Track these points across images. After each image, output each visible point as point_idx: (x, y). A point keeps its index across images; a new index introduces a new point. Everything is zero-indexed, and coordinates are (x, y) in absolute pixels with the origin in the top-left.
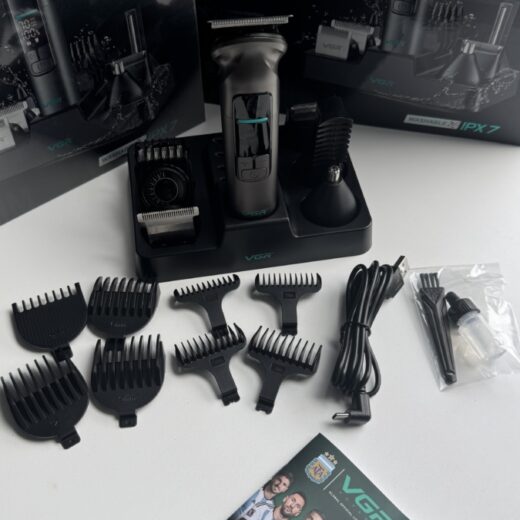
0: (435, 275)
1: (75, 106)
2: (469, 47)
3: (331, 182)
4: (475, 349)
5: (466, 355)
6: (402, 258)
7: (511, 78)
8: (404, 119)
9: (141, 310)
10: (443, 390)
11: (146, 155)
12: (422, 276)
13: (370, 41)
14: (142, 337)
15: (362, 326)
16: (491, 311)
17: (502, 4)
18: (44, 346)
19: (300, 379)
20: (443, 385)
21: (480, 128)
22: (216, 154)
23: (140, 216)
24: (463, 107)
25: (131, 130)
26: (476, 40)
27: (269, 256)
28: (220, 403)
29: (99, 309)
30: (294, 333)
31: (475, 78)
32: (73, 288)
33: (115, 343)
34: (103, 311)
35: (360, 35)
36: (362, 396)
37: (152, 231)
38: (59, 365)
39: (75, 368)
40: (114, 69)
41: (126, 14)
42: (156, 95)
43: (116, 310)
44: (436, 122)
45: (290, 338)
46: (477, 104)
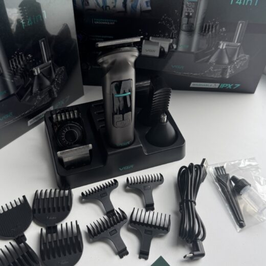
0: (223, 167)
1: (13, 95)
2: (223, 45)
3: (162, 123)
4: (252, 206)
5: (248, 210)
6: (204, 160)
7: (245, 59)
8: (190, 85)
9: (65, 207)
10: (239, 232)
11: (57, 118)
12: (216, 168)
13: (171, 46)
14: (66, 224)
15: (191, 202)
16: (257, 184)
17: (239, 22)
18: (9, 236)
19: (160, 237)
20: (239, 229)
21: (230, 86)
22: (95, 113)
23: (59, 153)
24: (221, 76)
25: (44, 104)
26: (226, 41)
27: (132, 167)
28: (117, 257)
29: (39, 210)
30: (153, 209)
31: (227, 61)
32: (22, 198)
33: (52, 229)
34: (41, 211)
35: (165, 44)
36: (198, 242)
37: (66, 160)
38: (19, 246)
39: (30, 248)
40: (34, 72)
41: (40, 41)
42: (58, 84)
43: (49, 209)
44: (207, 85)
45: (152, 213)
46: (228, 74)
